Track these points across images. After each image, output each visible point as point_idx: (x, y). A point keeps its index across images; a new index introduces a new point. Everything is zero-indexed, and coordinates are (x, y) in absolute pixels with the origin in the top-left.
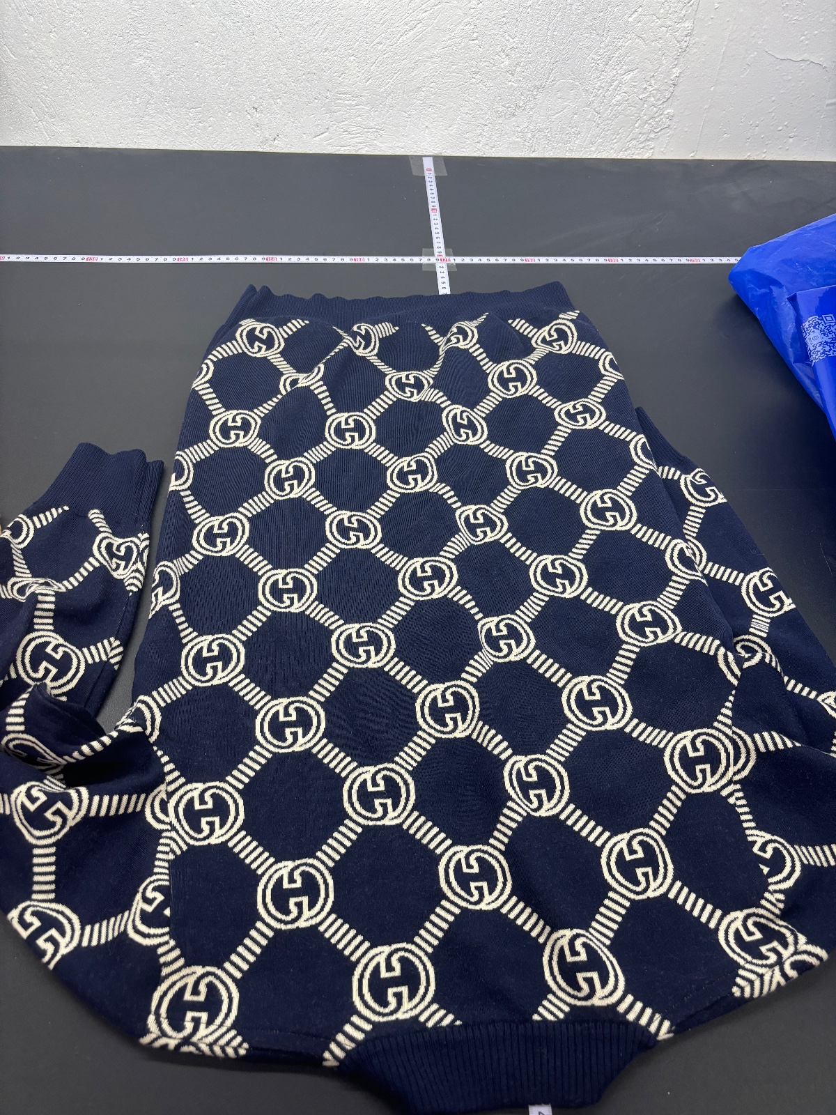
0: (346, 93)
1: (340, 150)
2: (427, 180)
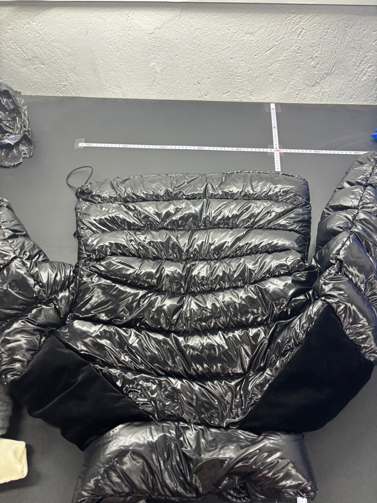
0: (239, 76)
1: (234, 100)
2: (272, 114)
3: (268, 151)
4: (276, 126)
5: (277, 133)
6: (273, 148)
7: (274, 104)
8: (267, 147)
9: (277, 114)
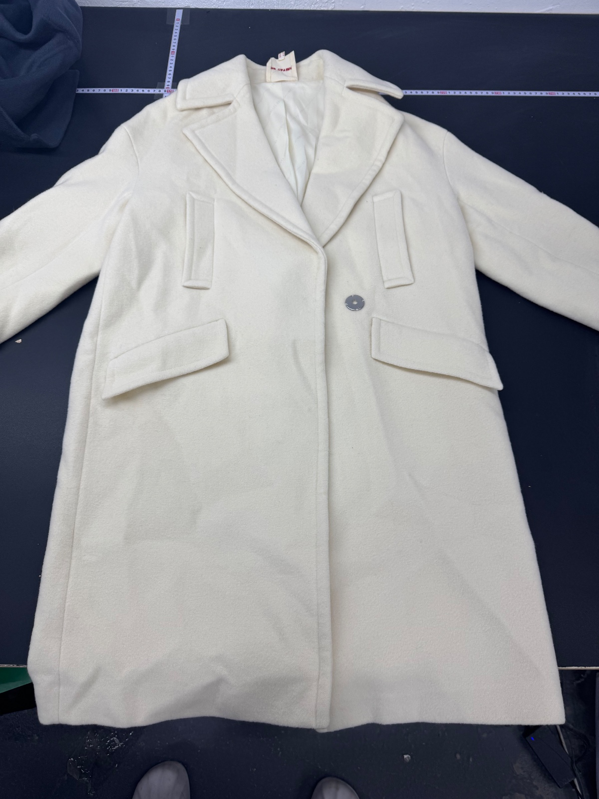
1: (121, 5)
2: (175, 28)
3: (155, 93)
4: (175, 51)
5: (174, 62)
6: (163, 87)
7: (182, 10)
8: (154, 87)
9: (183, 28)
